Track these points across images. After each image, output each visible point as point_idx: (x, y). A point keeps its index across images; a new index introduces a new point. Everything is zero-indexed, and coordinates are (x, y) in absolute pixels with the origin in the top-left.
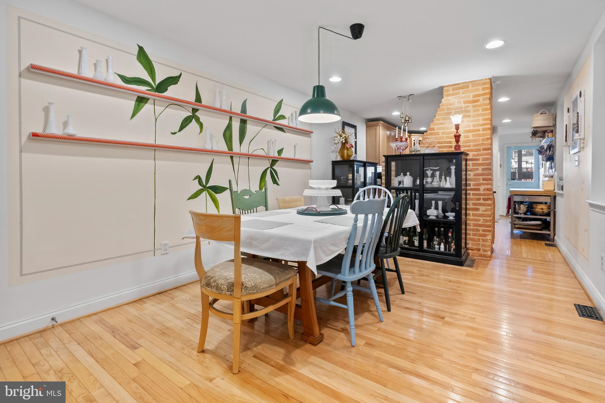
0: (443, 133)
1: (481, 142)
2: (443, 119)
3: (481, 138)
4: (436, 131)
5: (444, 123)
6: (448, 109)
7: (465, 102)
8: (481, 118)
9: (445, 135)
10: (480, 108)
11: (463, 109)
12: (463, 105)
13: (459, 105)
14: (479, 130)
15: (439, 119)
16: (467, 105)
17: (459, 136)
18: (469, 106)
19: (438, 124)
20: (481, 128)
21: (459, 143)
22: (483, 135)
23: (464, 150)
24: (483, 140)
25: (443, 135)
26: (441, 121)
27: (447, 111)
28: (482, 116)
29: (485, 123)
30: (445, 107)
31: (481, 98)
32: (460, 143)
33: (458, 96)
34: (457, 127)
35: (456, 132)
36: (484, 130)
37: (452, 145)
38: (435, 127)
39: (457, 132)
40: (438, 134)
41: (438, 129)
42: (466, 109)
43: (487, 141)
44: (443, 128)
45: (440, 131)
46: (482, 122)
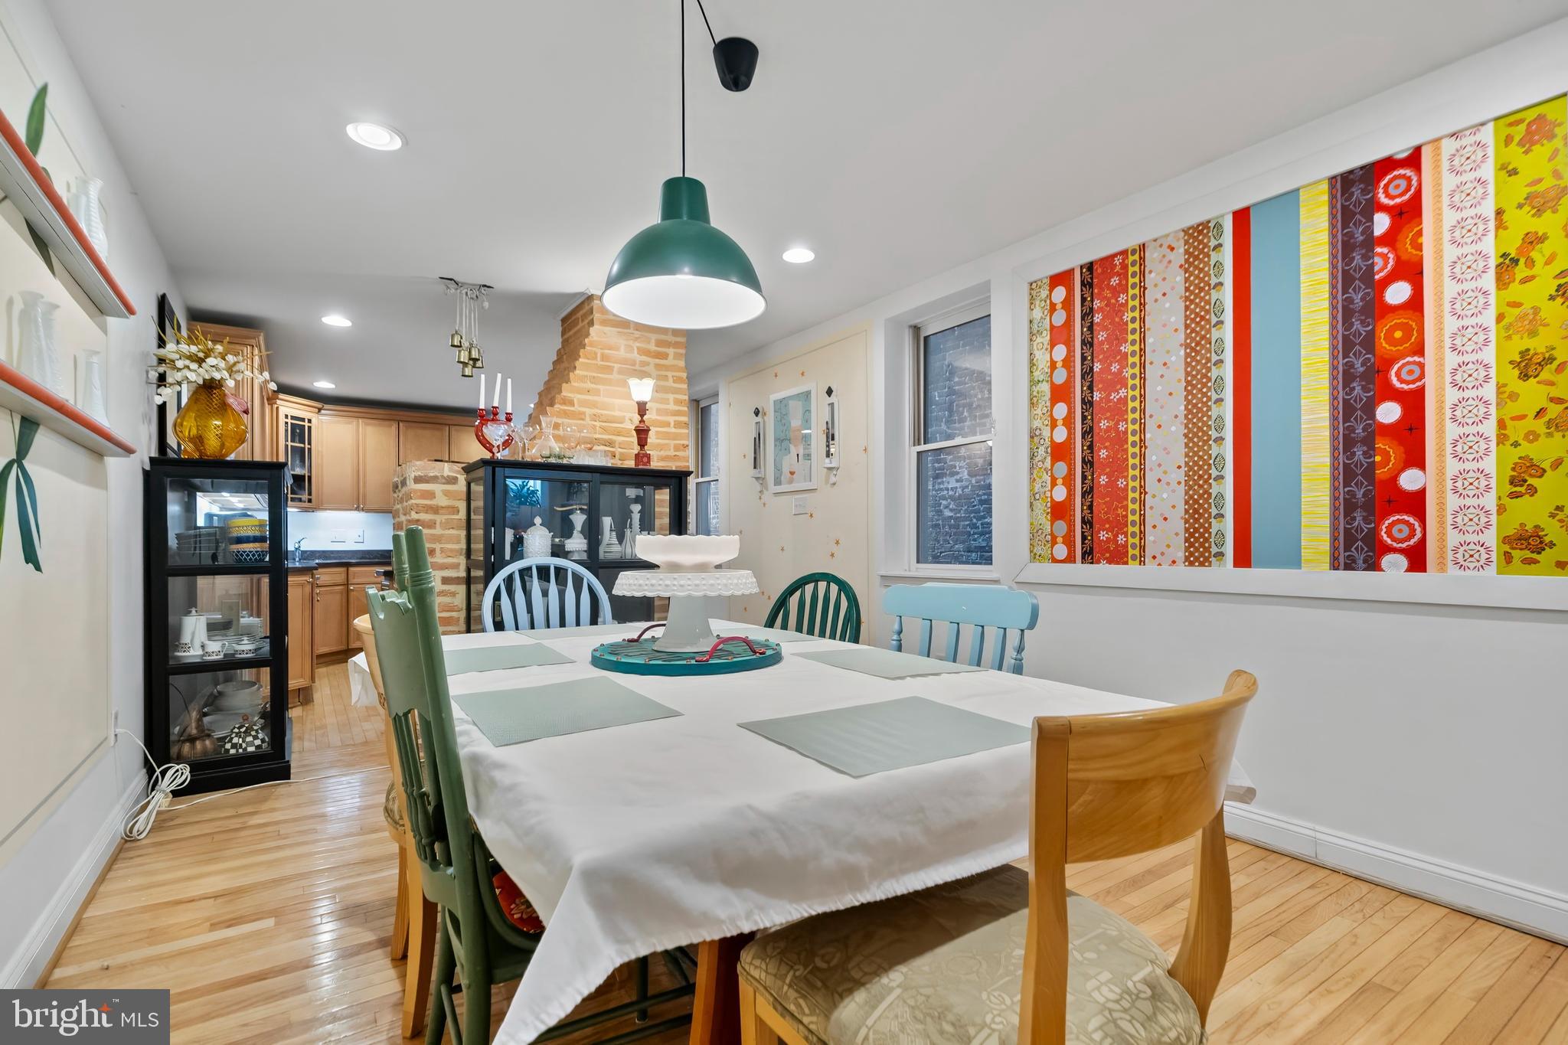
0: (595, 418)
1: (672, 453)
2: (594, 380)
3: (672, 443)
4: (577, 408)
5: (597, 393)
6: (604, 358)
7: (642, 351)
8: (671, 397)
9: (598, 424)
10: (670, 374)
11: (637, 367)
12: (635, 355)
13: (629, 356)
14: (668, 424)
15: (583, 379)
16: (644, 358)
17: (647, 431)
18: (648, 364)
19: (579, 391)
20: (671, 419)
21: (646, 447)
22: (675, 437)
23: (676, 467)
24: (677, 448)
25: (595, 423)
26: (589, 385)
27: (602, 363)
28: (673, 393)
29: (679, 410)
30: (599, 352)
31: (671, 351)
32: (648, 449)
33: (625, 331)
34: (642, 409)
35: (640, 422)
36: (678, 425)
37: (614, 452)
38: (577, 397)
39: (642, 421)
40: (580, 416)
41: (584, 403)
42: (643, 369)
43: (683, 451)
44: (594, 405)
45: (588, 411)
46: (672, 407)
